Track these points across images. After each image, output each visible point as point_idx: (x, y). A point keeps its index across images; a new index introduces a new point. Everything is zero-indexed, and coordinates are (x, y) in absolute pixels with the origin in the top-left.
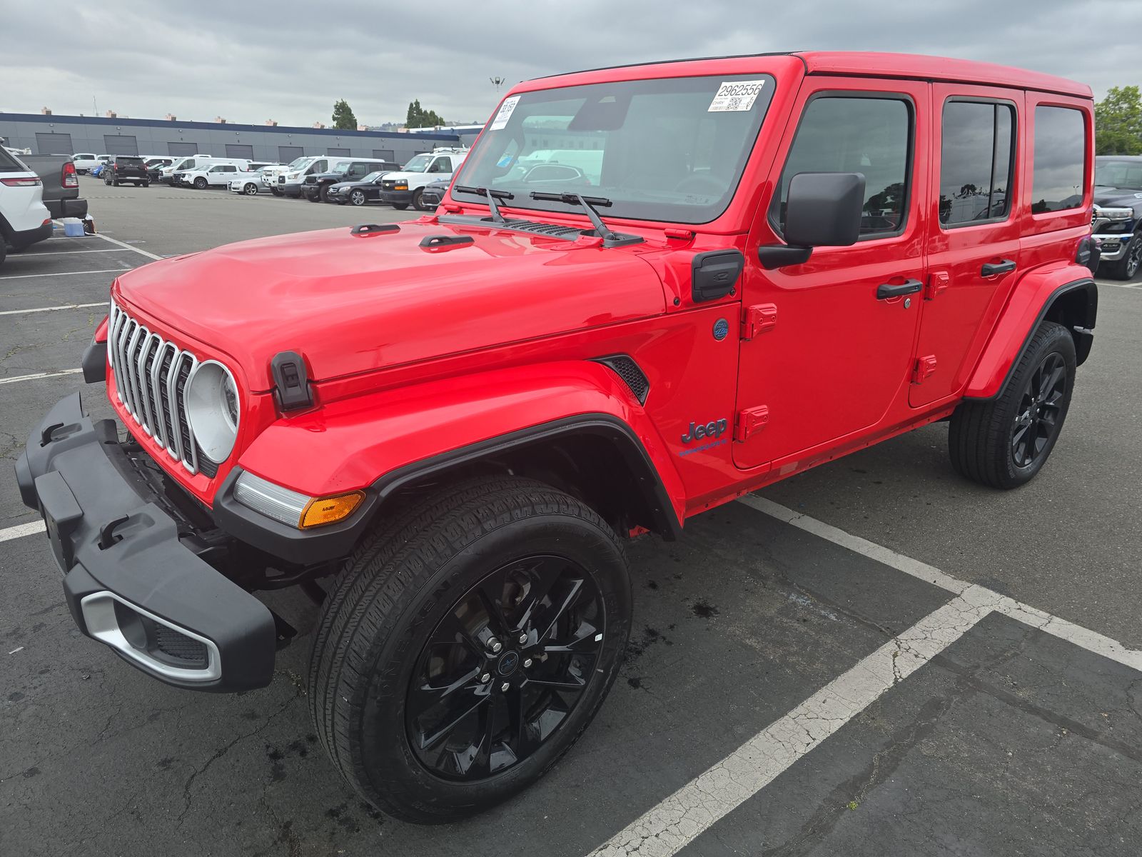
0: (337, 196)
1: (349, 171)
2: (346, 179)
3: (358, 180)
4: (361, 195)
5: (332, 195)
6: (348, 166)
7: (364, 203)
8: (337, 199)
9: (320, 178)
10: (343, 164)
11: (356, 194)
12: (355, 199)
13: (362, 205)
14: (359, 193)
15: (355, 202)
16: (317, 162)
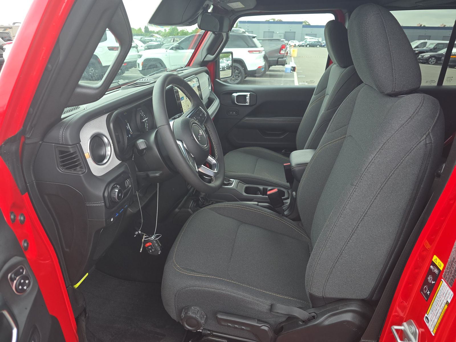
0: (422, 60)
1: (434, 47)
2: (431, 51)
3: (436, 52)
4: (434, 59)
5: (419, 59)
6: (435, 45)
7: (435, 63)
8: (421, 61)
9: (417, 50)
10: (432, 44)
11: (432, 59)
12: (430, 61)
13: (434, 64)
14: (433, 58)
15: (430, 63)
16: (422, 43)
